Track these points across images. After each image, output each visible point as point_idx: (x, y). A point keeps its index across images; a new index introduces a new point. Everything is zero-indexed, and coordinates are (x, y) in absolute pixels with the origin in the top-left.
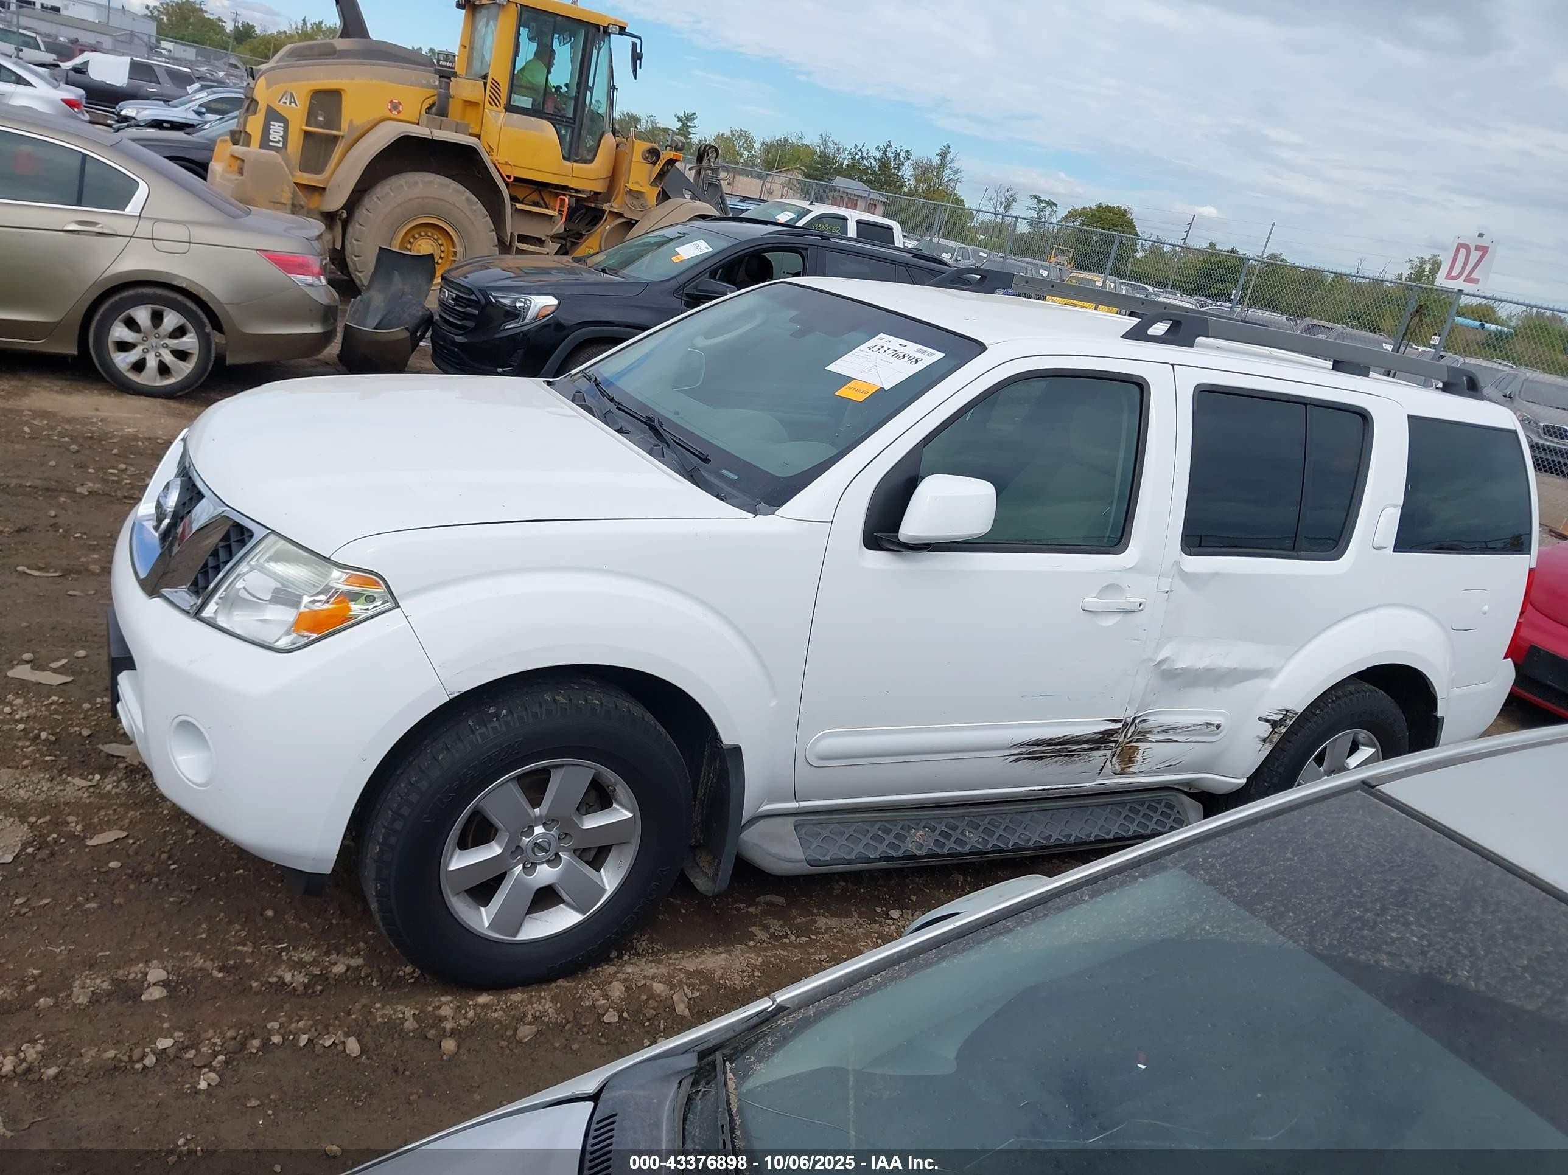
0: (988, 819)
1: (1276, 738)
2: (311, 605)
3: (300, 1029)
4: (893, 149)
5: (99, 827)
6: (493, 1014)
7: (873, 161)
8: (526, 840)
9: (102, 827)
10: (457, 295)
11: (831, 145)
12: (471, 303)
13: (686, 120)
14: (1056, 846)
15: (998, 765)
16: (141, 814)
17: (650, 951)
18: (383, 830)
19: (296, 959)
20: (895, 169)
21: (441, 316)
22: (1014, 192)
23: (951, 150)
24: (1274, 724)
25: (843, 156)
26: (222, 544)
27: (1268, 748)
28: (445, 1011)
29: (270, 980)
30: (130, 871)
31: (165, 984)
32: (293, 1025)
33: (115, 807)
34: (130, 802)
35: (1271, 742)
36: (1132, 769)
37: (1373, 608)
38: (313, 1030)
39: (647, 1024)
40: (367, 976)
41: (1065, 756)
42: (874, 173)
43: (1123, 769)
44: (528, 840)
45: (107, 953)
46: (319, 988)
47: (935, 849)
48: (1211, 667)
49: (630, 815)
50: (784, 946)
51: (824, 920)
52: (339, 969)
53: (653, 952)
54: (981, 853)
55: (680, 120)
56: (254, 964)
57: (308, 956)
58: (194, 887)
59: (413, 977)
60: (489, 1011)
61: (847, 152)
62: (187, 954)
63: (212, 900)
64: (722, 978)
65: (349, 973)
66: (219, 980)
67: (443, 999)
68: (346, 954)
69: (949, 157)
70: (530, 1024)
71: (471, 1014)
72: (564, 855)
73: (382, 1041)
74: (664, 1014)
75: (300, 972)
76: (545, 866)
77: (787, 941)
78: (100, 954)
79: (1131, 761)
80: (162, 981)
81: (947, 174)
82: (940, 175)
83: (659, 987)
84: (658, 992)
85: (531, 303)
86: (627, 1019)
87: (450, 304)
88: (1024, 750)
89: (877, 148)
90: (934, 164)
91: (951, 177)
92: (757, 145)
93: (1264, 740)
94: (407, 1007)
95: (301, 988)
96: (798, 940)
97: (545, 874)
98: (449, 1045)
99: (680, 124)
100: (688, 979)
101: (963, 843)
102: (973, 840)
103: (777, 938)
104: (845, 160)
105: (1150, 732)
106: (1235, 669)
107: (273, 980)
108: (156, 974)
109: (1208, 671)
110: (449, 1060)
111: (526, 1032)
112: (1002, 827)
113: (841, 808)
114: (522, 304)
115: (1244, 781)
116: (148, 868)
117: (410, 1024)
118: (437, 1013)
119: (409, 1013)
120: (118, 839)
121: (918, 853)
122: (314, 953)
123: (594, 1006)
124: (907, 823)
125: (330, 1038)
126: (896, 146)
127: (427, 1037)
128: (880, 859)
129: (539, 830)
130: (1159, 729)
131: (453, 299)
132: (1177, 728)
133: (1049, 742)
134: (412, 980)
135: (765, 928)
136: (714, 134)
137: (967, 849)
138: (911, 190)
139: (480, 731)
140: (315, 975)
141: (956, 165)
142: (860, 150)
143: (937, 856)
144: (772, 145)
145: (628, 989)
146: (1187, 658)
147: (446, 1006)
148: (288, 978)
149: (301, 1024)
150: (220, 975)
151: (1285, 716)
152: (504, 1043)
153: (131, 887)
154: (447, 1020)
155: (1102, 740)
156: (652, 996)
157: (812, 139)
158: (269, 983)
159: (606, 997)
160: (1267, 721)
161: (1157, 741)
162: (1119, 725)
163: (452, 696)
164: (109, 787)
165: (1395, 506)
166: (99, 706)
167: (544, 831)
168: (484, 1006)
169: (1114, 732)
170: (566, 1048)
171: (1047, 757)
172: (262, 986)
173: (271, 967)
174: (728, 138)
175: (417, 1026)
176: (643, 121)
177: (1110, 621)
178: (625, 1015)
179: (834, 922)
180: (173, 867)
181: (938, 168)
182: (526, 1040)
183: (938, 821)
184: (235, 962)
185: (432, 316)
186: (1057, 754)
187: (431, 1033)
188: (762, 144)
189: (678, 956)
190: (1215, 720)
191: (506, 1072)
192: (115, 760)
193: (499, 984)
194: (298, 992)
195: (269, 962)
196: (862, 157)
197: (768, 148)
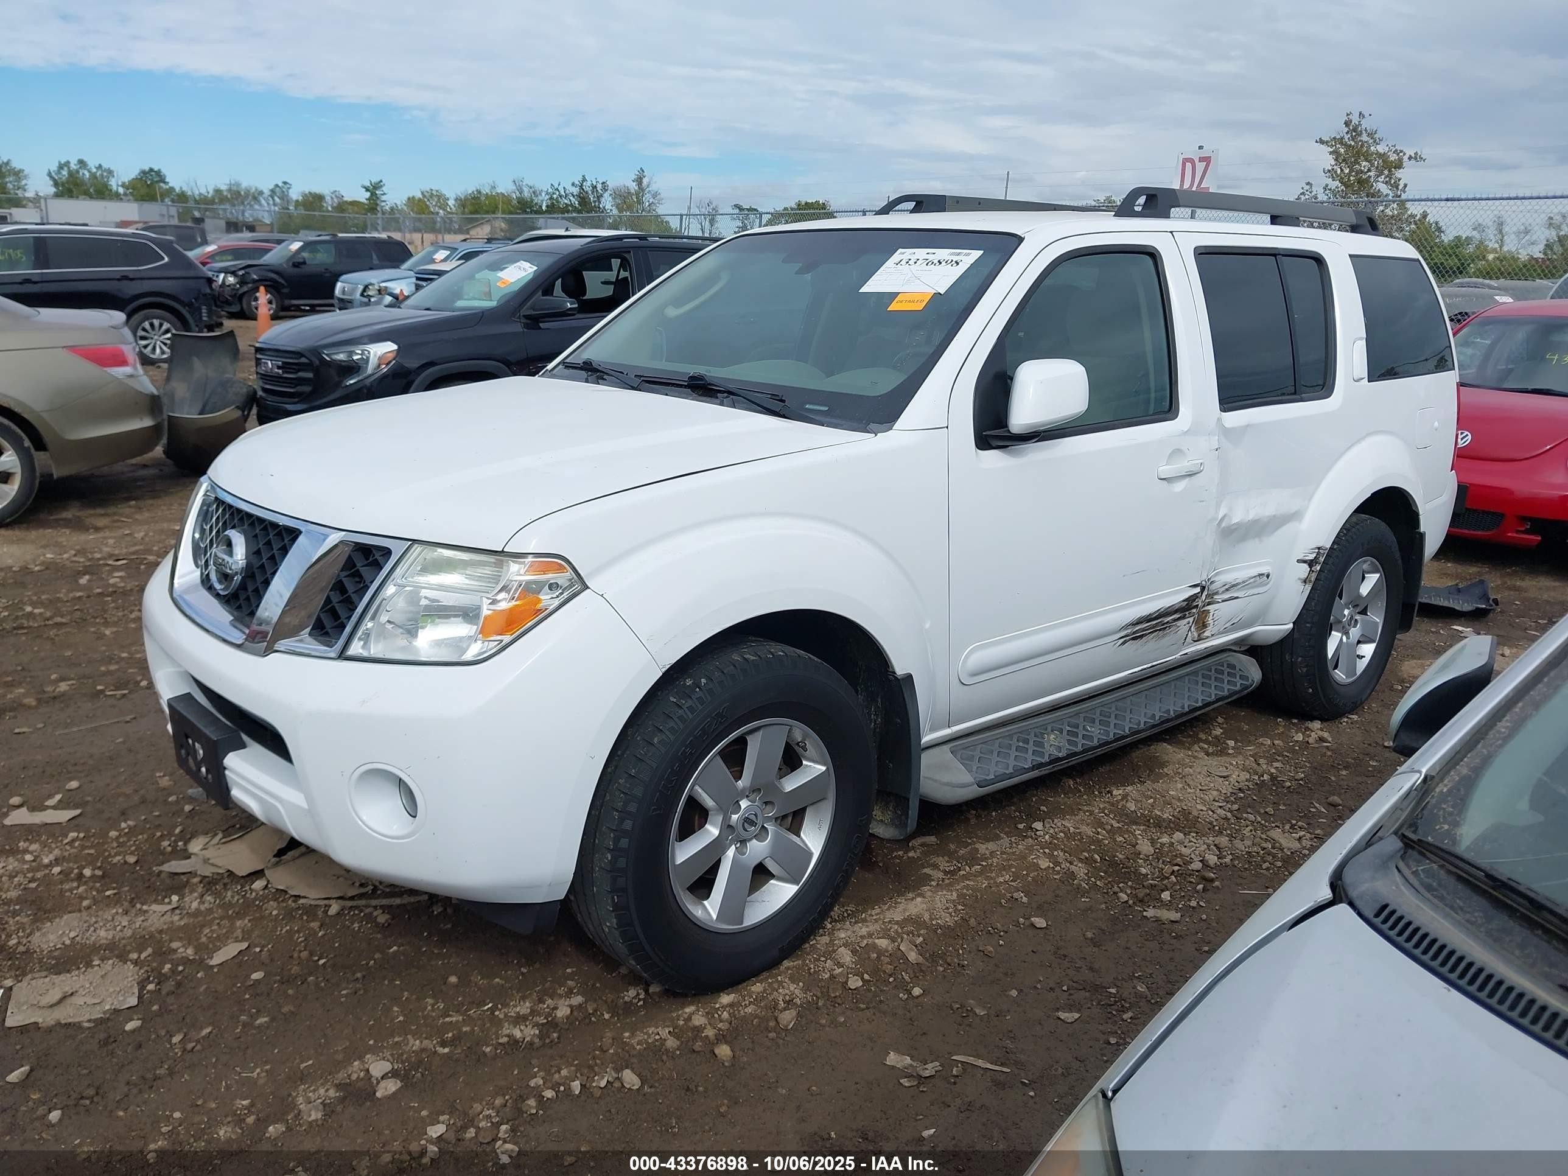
0: (1098, 711)
1: (1313, 577)
2: (492, 607)
3: (566, 1077)
4: (589, 183)
5: (211, 946)
6: (746, 1010)
7: (571, 198)
8: (735, 817)
9: (215, 946)
10: (283, 362)
11: (526, 190)
12: (301, 367)
13: (374, 189)
14: (1163, 722)
15: (1108, 650)
16: (249, 921)
17: (846, 915)
18: (612, 835)
19: (513, 1014)
20: (595, 202)
21: (265, 390)
22: (714, 205)
23: (645, 174)
24: (1311, 563)
25: (540, 198)
26: (345, 573)
27: (1309, 587)
28: (699, 1020)
29: (501, 1041)
30: (279, 978)
31: (394, 1074)
32: (557, 1076)
33: (217, 921)
34: (230, 912)
35: (1310, 581)
36: (1206, 634)
37: (1363, 438)
38: (578, 1075)
39: (891, 980)
40: (596, 1011)
41: (1160, 630)
42: (576, 210)
43: (1199, 636)
44: (737, 816)
45: (310, 1062)
46: (555, 1035)
47: (1071, 748)
48: (1256, 518)
49: (824, 768)
50: (965, 877)
51: (984, 847)
52: (563, 1012)
53: (849, 915)
54: (1107, 743)
55: (367, 190)
56: (473, 1030)
57: (524, 1008)
58: (359, 975)
59: (640, 1000)
60: (740, 1008)
61: (543, 194)
62: (396, 1039)
63: (386, 982)
64: (931, 919)
65: (575, 1013)
66: (447, 1056)
67: (687, 1010)
68: (561, 996)
69: (645, 181)
70: (785, 1009)
71: (725, 1015)
72: (770, 827)
73: (654, 1066)
74: (902, 966)
75: (527, 1026)
76: (754, 841)
77: (962, 873)
78: (303, 1066)
79: (1205, 626)
80: (389, 1072)
81: (647, 199)
82: (640, 202)
83: (883, 943)
84: (884, 947)
85: (369, 353)
86: (870, 981)
87: (278, 373)
88: (1129, 631)
89: (573, 184)
90: (633, 191)
91: (651, 201)
92: (451, 203)
93: (1305, 582)
94: (657, 1028)
95: (537, 1040)
96: (973, 869)
97: (758, 849)
98: (724, 1051)
99: (368, 195)
100: (902, 928)
101: (1091, 738)
102: (1096, 734)
103: (952, 873)
104: (544, 202)
105: (1217, 593)
106: (1274, 516)
107: (505, 1040)
108: (378, 1067)
109: (1255, 522)
110: (733, 1065)
111: (788, 1018)
112: (1113, 716)
113: (985, 726)
114: (359, 357)
115: (1291, 626)
116: (295, 970)
117: (672, 1043)
118: (690, 1024)
119: (664, 1032)
120: (241, 951)
121: (1060, 755)
122: (527, 1004)
123: (832, 977)
124: (1037, 730)
125: (603, 1077)
126: (591, 180)
127: (694, 1051)
128: (1033, 768)
129: (744, 804)
130: (1223, 589)
131: (279, 368)
132: (1237, 584)
133: (1148, 619)
134: (641, 1003)
135: (935, 866)
136: (404, 200)
137: (1096, 742)
138: (615, 221)
139: (687, 705)
140: (543, 1024)
141: (653, 188)
142: (557, 189)
143: (1075, 754)
144: (466, 199)
145: (854, 952)
146: (1241, 513)
147: (695, 1014)
148: (517, 1034)
149: (564, 1072)
150: (446, 1050)
151: (1318, 553)
152: (772, 1035)
153: (290, 992)
154: (705, 1028)
155: (1187, 607)
156: (881, 953)
157: (505, 187)
158: (500, 1044)
159: (839, 965)
160: (1305, 562)
161: (1223, 601)
162: (1198, 590)
163: (664, 670)
164: (195, 905)
165: (1361, 339)
166: (127, 830)
167: (750, 803)
168: (731, 1005)
169: (1194, 597)
170: (834, 1023)
171: (1146, 635)
172: (496, 1049)
173: (494, 1030)
174: (420, 200)
175: (678, 1043)
176: (328, 198)
177: (1180, 486)
178: (866, 977)
179: (991, 846)
180: (321, 962)
181: (637, 194)
182: (791, 1025)
183: (1060, 722)
184: (453, 1035)
185: (255, 392)
186: (1154, 630)
187: (697, 1047)
188: (456, 200)
189: (878, 910)
190: (1264, 570)
191: (793, 1061)
192: (184, 878)
193: (734, 981)
194: (535, 1046)
195: (488, 1025)
196: (561, 196)
197: (462, 203)
